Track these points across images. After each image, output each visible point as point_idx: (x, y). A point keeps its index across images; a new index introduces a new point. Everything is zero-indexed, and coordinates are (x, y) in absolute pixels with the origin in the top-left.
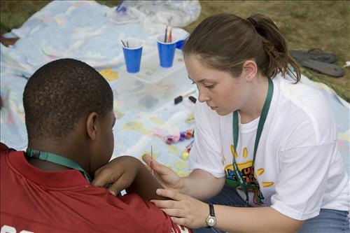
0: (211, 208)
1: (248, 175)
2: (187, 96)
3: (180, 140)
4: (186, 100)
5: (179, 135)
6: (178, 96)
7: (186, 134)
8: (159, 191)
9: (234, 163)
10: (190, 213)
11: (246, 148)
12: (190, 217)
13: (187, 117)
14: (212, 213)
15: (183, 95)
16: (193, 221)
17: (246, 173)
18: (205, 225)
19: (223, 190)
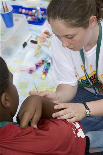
0: (85, 105)
1: (93, 79)
2: (28, 40)
3: (37, 68)
4: (29, 43)
5: (35, 66)
6: (23, 43)
7: (38, 64)
8: (56, 107)
9: (86, 75)
10: (76, 113)
11: (91, 65)
12: (77, 115)
13: (34, 53)
14: (87, 108)
15: (26, 41)
16: (79, 117)
17: (92, 78)
18: (85, 116)
19: (77, 91)
